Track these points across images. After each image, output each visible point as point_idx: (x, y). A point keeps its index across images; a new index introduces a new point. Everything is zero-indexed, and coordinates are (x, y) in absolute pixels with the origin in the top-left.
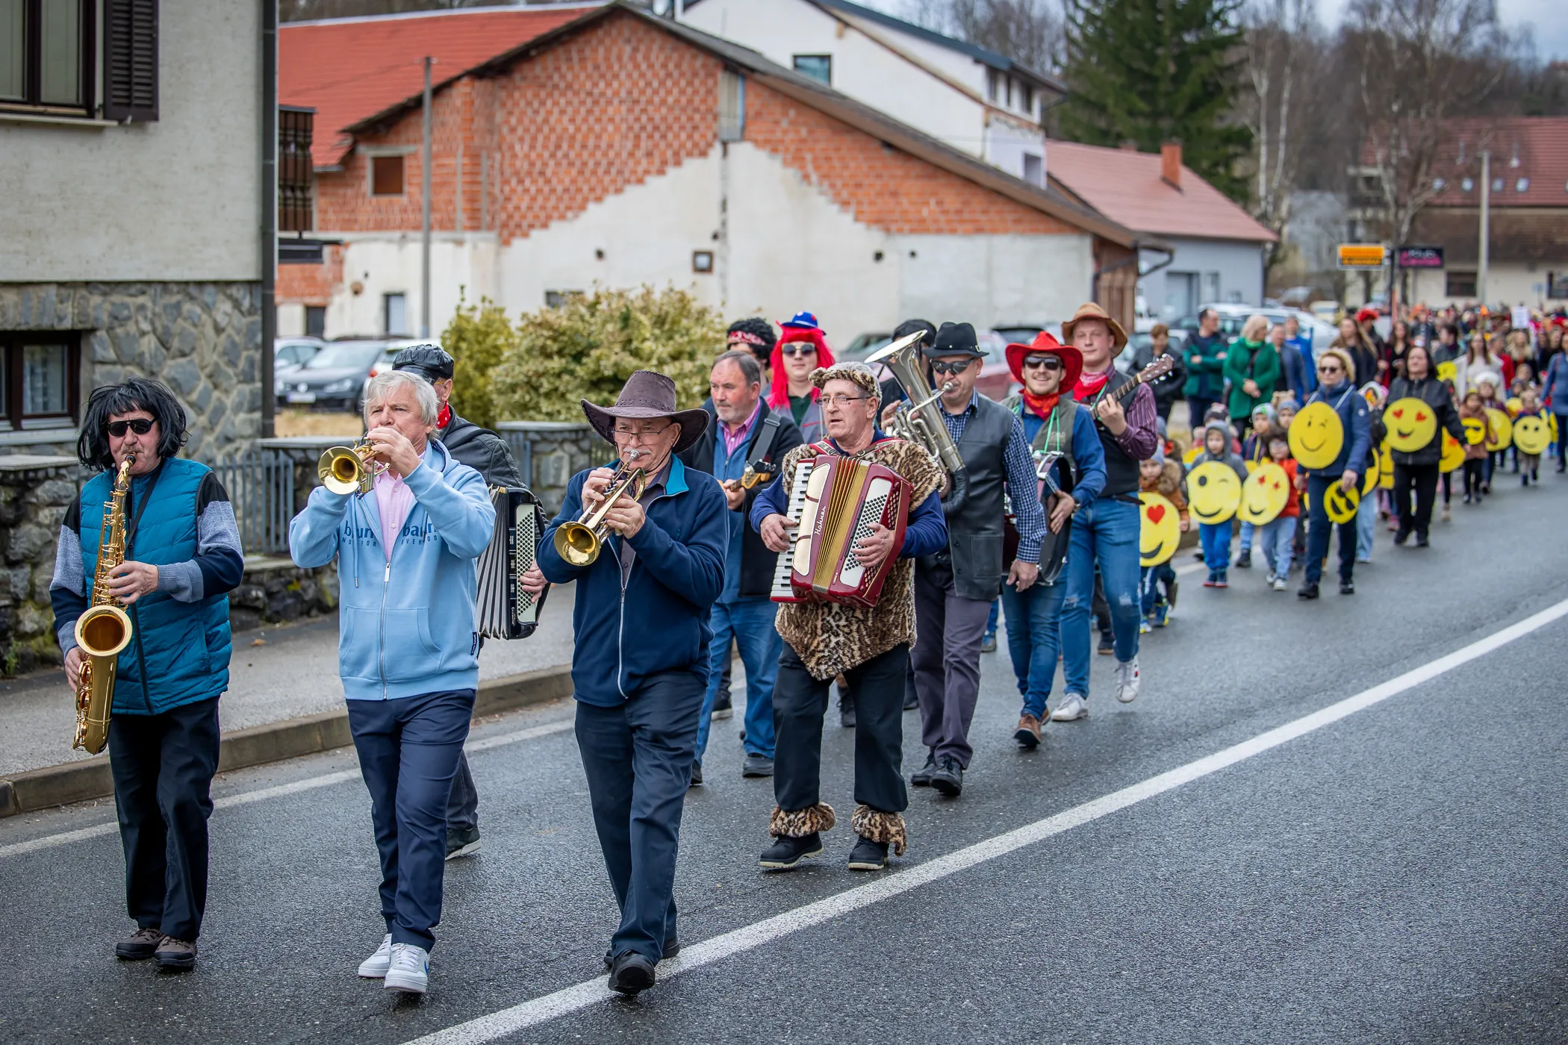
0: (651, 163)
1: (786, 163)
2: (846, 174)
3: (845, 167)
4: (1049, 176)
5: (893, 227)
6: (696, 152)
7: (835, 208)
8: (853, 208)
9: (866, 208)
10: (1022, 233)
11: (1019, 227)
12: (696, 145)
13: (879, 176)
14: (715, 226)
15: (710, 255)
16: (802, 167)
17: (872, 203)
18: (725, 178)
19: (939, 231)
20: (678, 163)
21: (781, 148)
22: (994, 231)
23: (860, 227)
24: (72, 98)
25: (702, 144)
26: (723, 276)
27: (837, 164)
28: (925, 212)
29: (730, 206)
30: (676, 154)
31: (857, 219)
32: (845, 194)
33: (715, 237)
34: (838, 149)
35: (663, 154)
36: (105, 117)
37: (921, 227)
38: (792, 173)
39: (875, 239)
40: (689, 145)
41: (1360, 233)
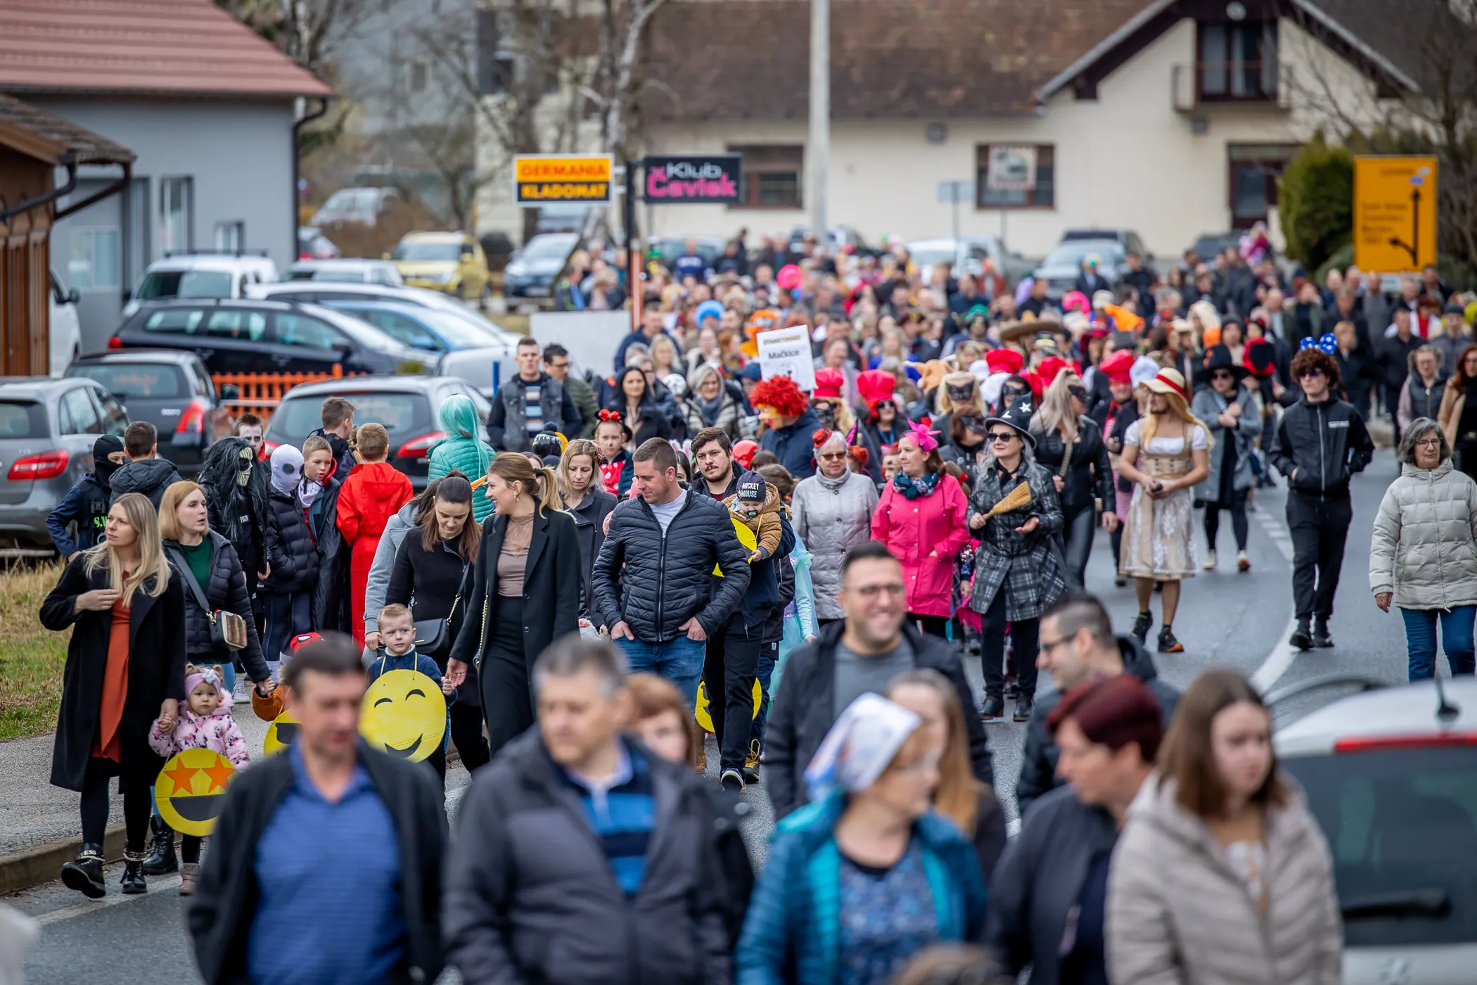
41: (509, 46)
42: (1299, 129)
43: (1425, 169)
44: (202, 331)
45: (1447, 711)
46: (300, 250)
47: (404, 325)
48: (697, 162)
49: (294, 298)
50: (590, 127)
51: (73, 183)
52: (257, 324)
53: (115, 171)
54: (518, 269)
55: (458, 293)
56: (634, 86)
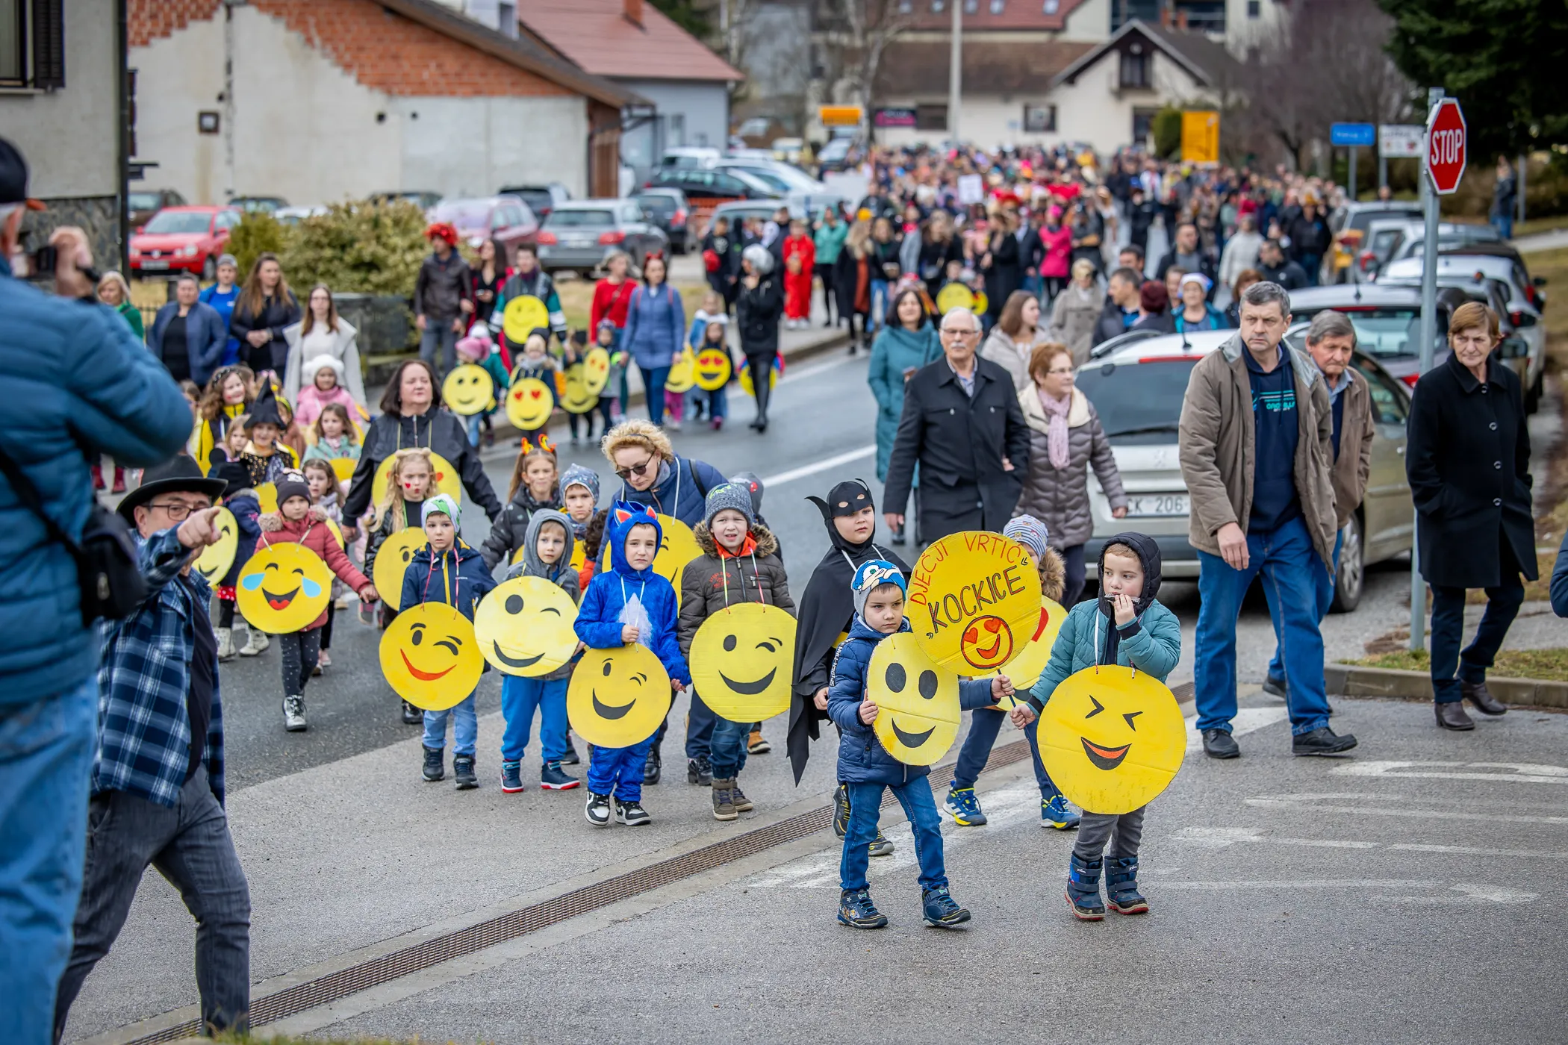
0: (155, 25)
1: (289, 27)
2: (349, 37)
3: (348, 31)
4: (522, 25)
5: (395, 89)
6: (201, 15)
7: (338, 71)
8: (355, 72)
9: (368, 70)
10: (520, 95)
11: (517, 90)
12: (200, 8)
13: (380, 40)
14: (221, 87)
15: (216, 116)
16: (306, 31)
17: (374, 66)
18: (229, 40)
19: (439, 93)
20: (182, 25)
21: (284, 11)
22: (492, 93)
23: (363, 89)
24: (12, 74)
25: (207, 8)
26: (229, 136)
27: (339, 27)
28: (426, 75)
29: (235, 67)
30: (181, 17)
31: (359, 81)
32: (348, 57)
33: (221, 98)
34: (339, 14)
35: (167, 16)
36: (36, 86)
37: (421, 89)
38: (295, 37)
39: (377, 101)
40: (193, 8)
41: (823, 59)
42: (1161, 100)
43: (1213, 119)
44: (686, 181)
45: (1187, 346)
46: (730, 146)
47: (772, 180)
48: (899, 110)
49: (725, 168)
50: (856, 95)
51: (631, 117)
52: (709, 179)
53: (647, 112)
54: (824, 156)
55: (799, 166)
56: (877, 77)
